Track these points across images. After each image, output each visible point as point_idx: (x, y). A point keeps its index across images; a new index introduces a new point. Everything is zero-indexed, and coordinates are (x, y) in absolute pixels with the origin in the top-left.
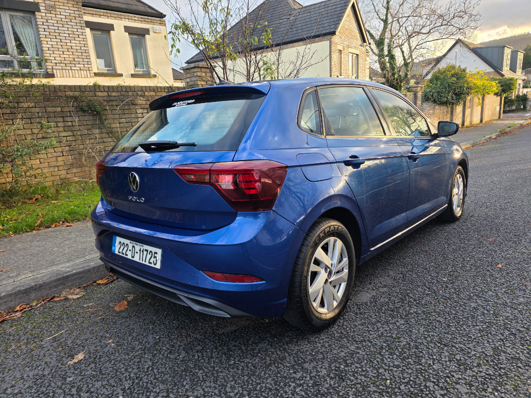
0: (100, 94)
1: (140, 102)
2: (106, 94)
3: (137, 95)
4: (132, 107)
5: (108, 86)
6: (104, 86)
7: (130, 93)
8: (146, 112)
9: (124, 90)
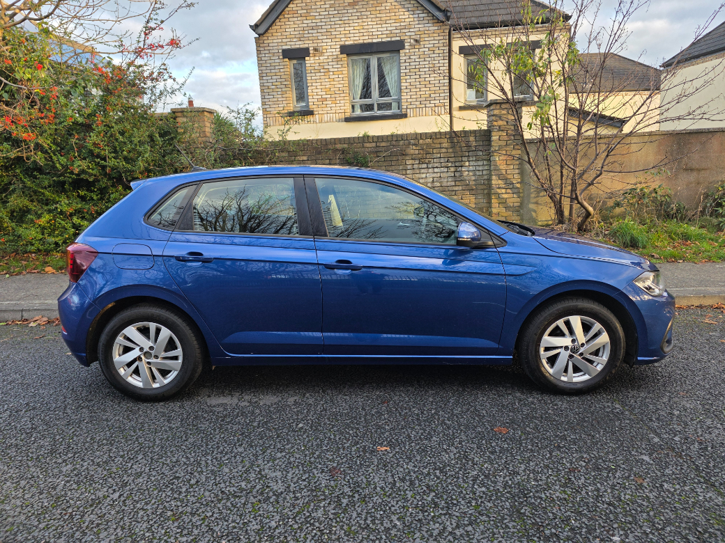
0: (368, 145)
1: (412, 152)
2: (374, 144)
3: (409, 144)
4: (400, 158)
5: (378, 137)
6: (373, 137)
7: (401, 143)
8: (418, 162)
9: (395, 139)
